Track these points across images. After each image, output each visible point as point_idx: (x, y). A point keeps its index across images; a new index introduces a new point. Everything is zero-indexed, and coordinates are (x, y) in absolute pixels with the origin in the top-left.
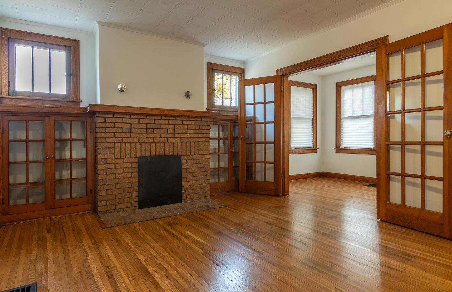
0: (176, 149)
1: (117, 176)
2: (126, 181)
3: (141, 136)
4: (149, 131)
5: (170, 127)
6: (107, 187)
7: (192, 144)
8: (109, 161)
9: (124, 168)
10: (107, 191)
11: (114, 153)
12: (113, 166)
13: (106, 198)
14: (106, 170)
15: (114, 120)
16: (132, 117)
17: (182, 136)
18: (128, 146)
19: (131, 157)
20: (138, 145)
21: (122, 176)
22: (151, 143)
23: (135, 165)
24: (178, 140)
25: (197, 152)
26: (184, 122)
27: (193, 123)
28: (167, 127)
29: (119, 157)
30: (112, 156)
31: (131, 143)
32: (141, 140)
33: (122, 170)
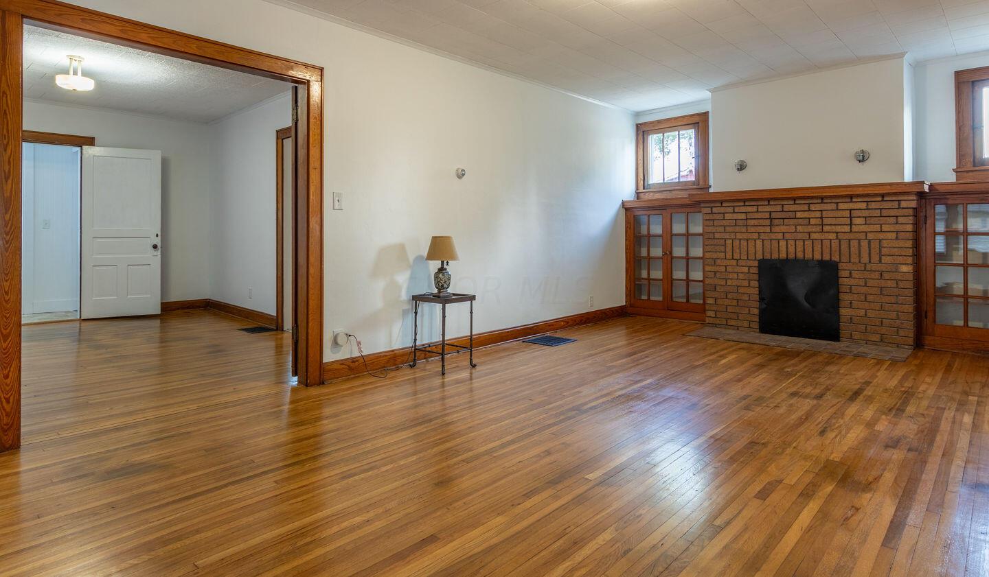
0: (826, 251)
1: (729, 282)
2: (741, 290)
3: (761, 229)
4: (776, 222)
5: (812, 215)
6: (716, 295)
7: (864, 244)
8: (718, 262)
9: (738, 273)
10: (716, 299)
11: (725, 252)
12: (723, 269)
13: (715, 308)
14: (715, 272)
15: (722, 210)
16: (747, 204)
17: (838, 229)
18: (744, 243)
19: (748, 259)
20: (759, 243)
21: (735, 283)
22: (779, 240)
23: (755, 270)
24: (833, 236)
25: (875, 258)
26: (841, 206)
27: (863, 205)
28: (806, 215)
29: (731, 257)
30: (722, 255)
31: (747, 240)
32: (763, 236)
33: (735, 275)
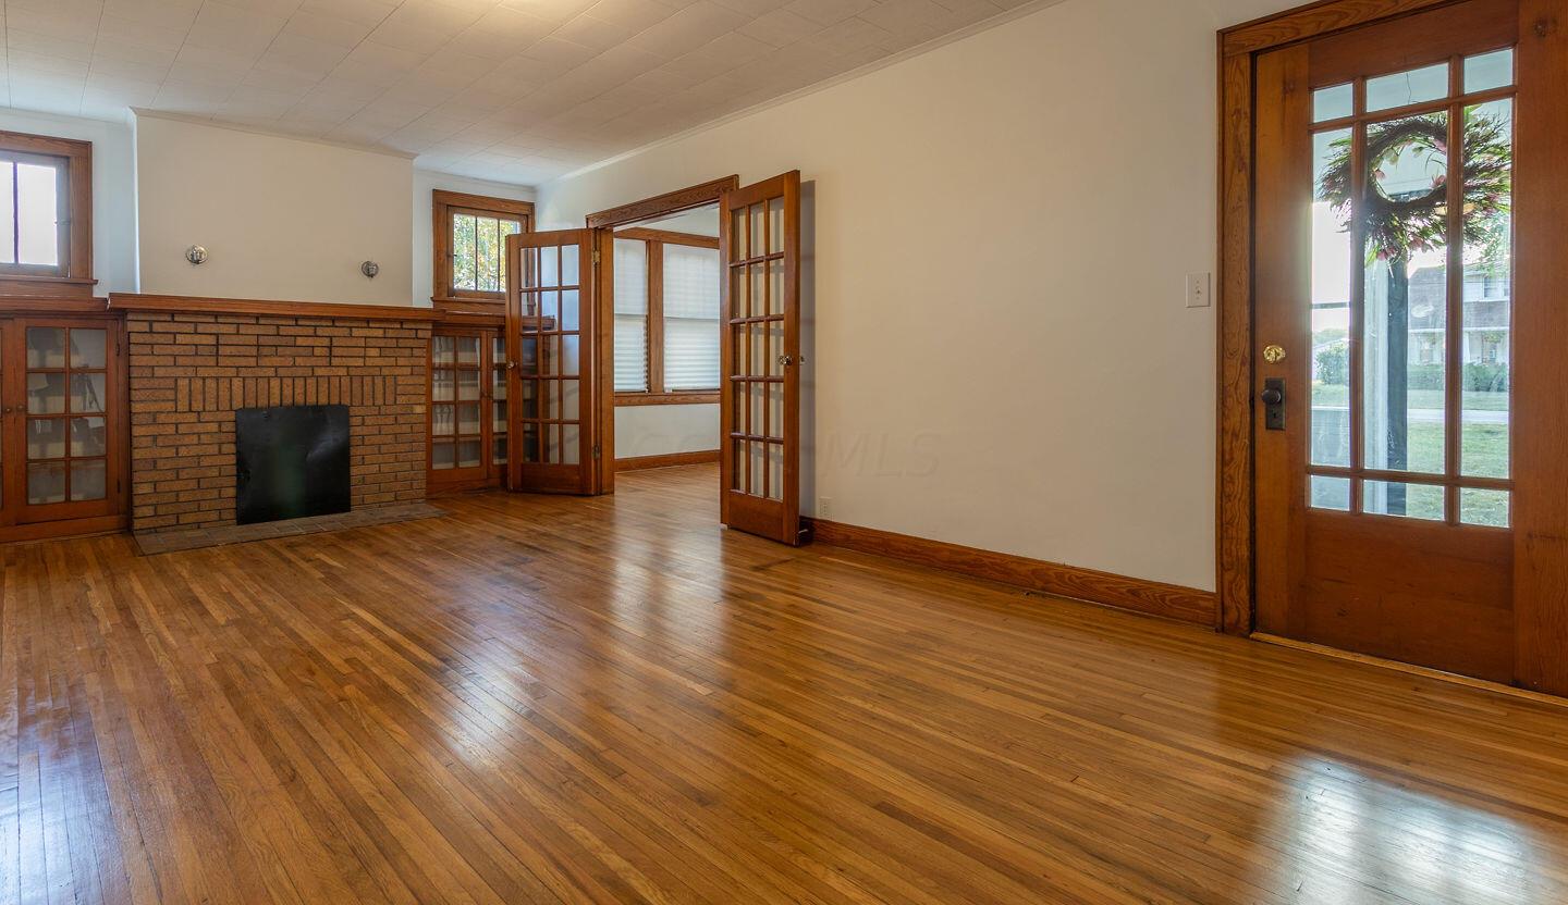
0: (335, 391)
1: (183, 451)
2: (205, 462)
3: (243, 362)
4: (265, 351)
5: (318, 342)
6: (155, 476)
7: (379, 381)
8: (162, 418)
9: (199, 434)
10: (155, 483)
11: (176, 401)
12: (171, 430)
13: (154, 501)
14: (155, 438)
15: (173, 327)
16: (220, 320)
17: (351, 362)
18: (211, 384)
19: (218, 410)
20: (237, 383)
21: (194, 451)
22: (269, 378)
23: (230, 427)
24: (343, 372)
25: (390, 400)
26: (356, 332)
27: (380, 333)
28: (310, 342)
29: (187, 409)
30: (170, 406)
31: (217, 379)
32: (243, 372)
33: (195, 438)
